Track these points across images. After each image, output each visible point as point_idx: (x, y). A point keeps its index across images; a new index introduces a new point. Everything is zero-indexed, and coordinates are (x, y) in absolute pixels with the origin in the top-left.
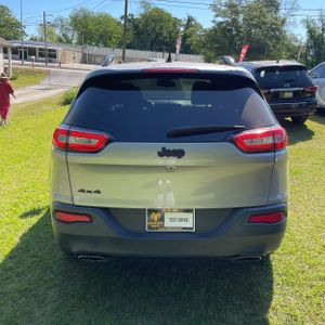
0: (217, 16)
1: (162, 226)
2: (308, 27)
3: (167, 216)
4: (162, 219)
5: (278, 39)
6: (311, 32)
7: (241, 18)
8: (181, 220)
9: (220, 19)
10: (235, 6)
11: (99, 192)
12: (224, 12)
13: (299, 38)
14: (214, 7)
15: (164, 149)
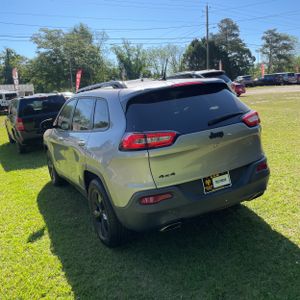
0: (39, 48)
1: (213, 188)
2: (117, 53)
3: (214, 180)
4: (212, 184)
5: (98, 65)
6: (120, 57)
7: (62, 48)
8: (222, 180)
9: (43, 50)
10: (55, 38)
11: (173, 174)
12: (46, 44)
13: (112, 62)
14: (35, 39)
15: (212, 133)
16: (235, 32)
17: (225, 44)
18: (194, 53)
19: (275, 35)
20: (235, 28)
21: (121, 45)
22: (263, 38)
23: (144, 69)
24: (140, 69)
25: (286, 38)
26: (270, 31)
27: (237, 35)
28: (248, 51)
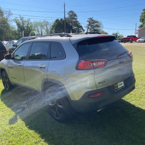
1: (118, 88)
4: (117, 86)
5: (7, 27)
8: (121, 84)
13: (14, 27)
16: (76, 18)
17: (71, 22)
18: (57, 25)
19: (93, 20)
20: (75, 15)
21: (19, 19)
22: (88, 21)
23: (32, 32)
24: (30, 31)
25: (97, 22)
26: (90, 19)
27: (76, 19)
28: (81, 27)
